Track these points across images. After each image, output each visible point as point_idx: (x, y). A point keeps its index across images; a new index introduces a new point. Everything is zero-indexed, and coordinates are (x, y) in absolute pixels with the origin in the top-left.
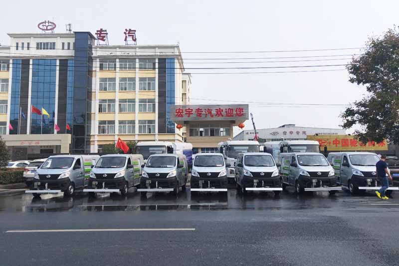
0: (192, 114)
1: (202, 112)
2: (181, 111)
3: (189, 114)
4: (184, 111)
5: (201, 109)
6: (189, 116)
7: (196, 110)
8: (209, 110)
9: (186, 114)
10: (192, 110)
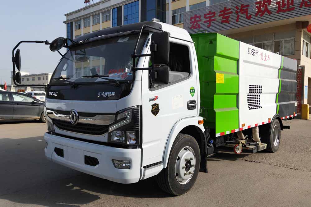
0: (214, 20)
1: (231, 13)
2: (198, 19)
3: (210, 21)
4: (202, 18)
5: (230, 9)
6: (209, 26)
7: (221, 12)
8: (242, 6)
9: (205, 22)
10: (214, 13)
